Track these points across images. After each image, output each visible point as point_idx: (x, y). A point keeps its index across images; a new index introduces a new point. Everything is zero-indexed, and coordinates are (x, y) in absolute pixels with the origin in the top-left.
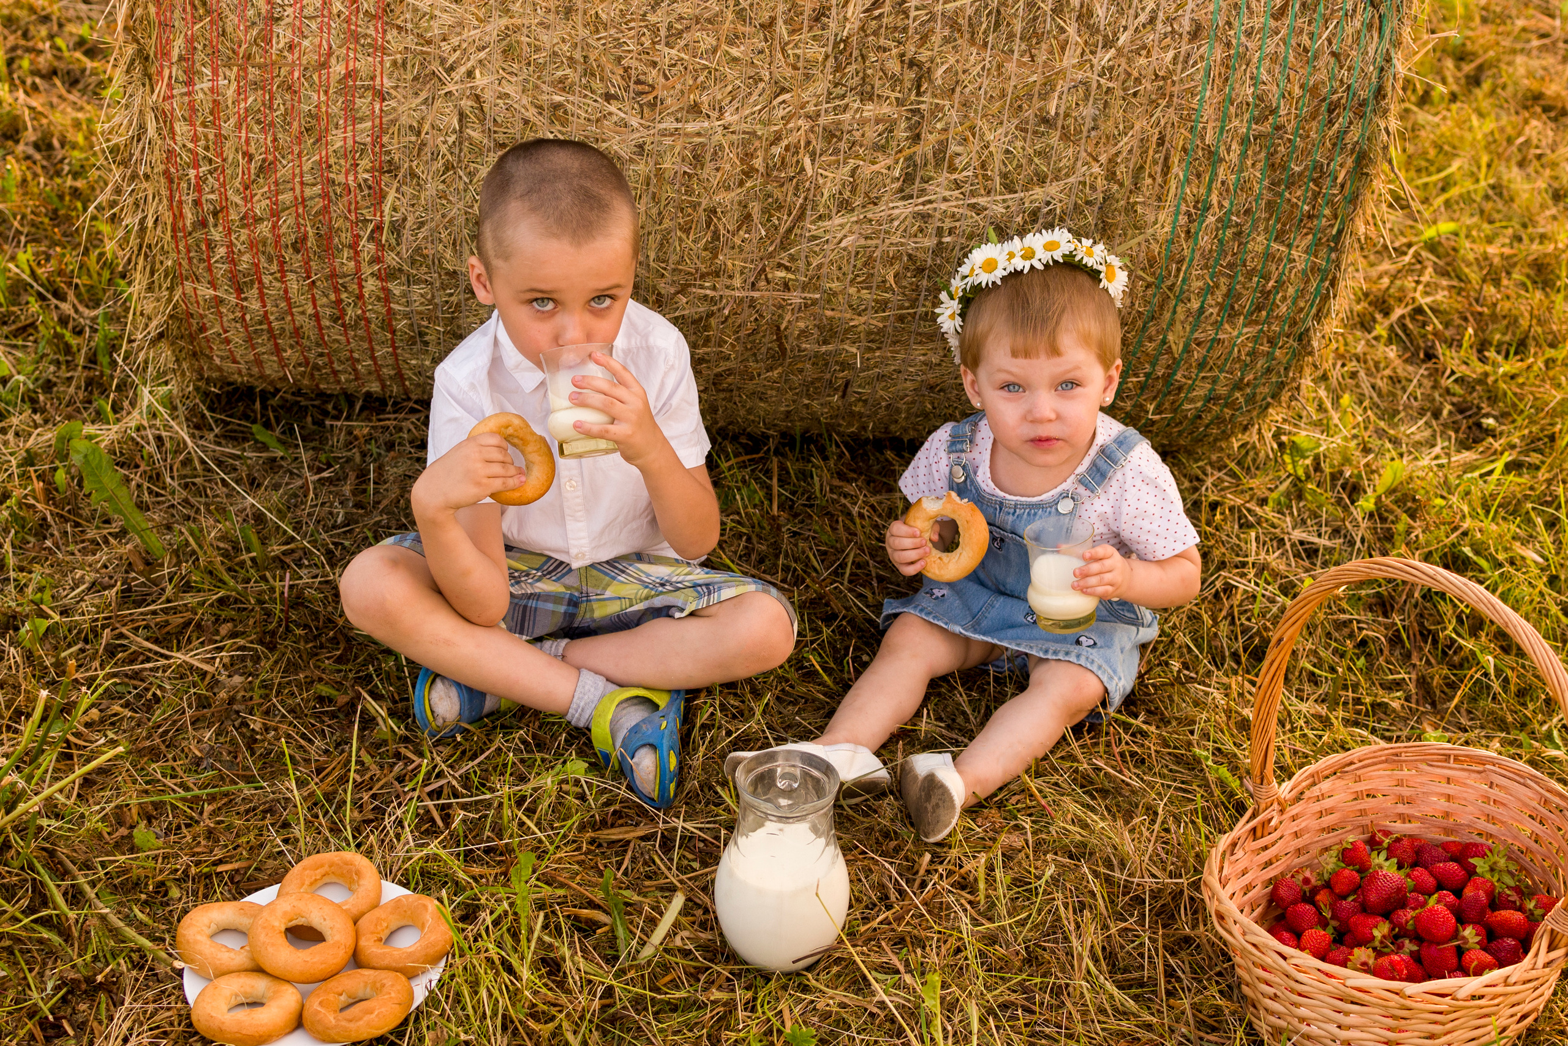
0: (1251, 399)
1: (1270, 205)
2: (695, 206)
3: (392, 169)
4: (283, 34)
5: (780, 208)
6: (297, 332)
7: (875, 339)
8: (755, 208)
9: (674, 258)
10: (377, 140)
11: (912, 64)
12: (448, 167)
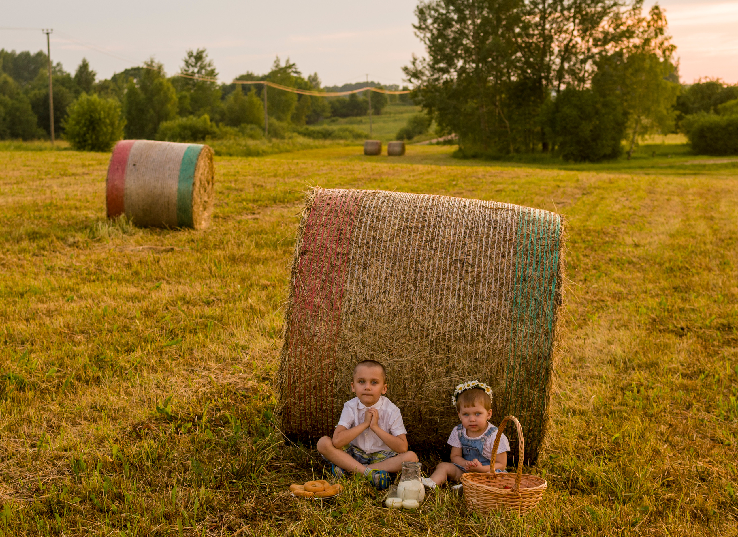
0: (534, 435)
1: (528, 380)
2: (401, 378)
3: (336, 369)
4: (316, 339)
5: (419, 378)
6: (311, 414)
7: (442, 414)
8: (414, 379)
9: (396, 391)
10: (334, 361)
11: (447, 346)
12: (348, 368)
